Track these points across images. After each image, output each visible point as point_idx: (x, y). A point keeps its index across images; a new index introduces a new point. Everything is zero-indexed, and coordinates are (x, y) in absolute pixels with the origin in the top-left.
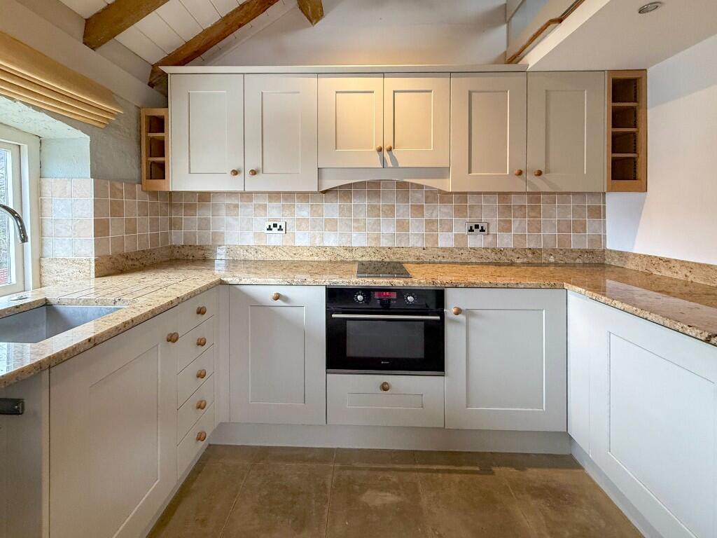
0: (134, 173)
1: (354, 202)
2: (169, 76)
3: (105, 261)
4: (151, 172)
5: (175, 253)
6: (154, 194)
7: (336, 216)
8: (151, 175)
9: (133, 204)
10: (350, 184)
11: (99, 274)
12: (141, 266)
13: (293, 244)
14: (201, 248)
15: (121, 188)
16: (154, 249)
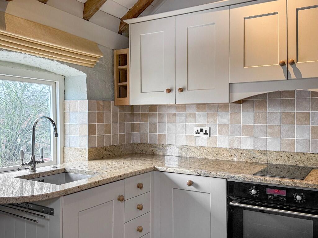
0: (111, 94)
1: (269, 110)
2: (129, 25)
3: (93, 150)
4: (120, 92)
5: (135, 148)
6: (122, 107)
7: (252, 123)
8: (120, 94)
9: (109, 114)
10: (265, 94)
11: (90, 159)
12: (114, 155)
13: (216, 146)
14: (151, 145)
15: (103, 105)
16: (122, 145)
